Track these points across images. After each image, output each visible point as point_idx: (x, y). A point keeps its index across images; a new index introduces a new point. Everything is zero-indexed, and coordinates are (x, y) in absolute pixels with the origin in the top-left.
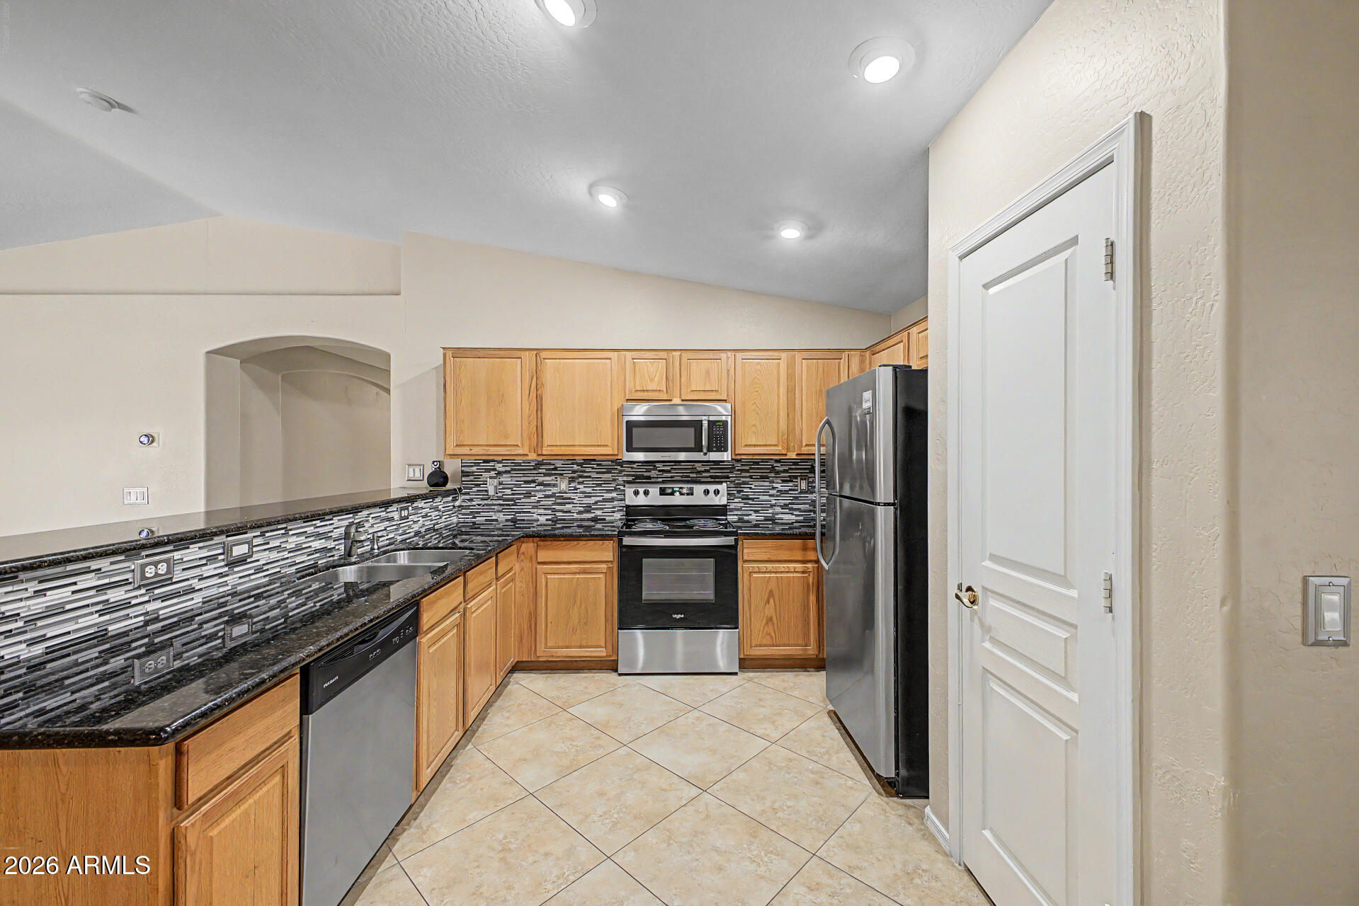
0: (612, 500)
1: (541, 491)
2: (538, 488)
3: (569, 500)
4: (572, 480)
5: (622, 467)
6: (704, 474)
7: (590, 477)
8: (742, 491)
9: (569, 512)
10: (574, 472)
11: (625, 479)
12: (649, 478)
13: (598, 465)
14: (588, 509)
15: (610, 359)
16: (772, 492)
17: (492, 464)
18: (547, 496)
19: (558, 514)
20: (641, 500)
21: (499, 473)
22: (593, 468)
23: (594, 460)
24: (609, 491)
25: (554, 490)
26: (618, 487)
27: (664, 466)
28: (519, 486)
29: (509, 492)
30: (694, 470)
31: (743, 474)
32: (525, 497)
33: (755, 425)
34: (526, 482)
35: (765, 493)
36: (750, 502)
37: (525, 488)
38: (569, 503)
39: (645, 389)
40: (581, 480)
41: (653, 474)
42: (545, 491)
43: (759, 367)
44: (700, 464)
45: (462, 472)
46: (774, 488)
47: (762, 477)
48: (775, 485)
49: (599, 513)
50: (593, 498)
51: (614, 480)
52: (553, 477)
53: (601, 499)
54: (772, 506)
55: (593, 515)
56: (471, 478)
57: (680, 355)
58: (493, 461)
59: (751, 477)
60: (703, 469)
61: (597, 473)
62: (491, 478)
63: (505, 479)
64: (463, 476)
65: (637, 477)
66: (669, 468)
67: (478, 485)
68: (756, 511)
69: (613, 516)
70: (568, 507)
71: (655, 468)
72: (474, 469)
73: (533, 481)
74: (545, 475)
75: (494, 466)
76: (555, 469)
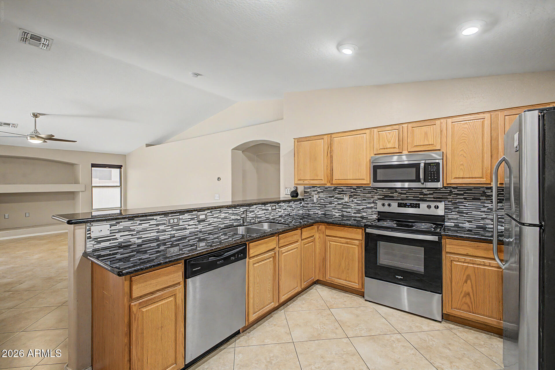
0: (371, 208)
1: (336, 201)
2: (335, 200)
3: (349, 207)
4: (351, 196)
5: (377, 190)
6: (429, 196)
7: (359, 195)
8: (458, 208)
9: (349, 212)
10: (352, 192)
11: (379, 197)
12: (393, 197)
13: (364, 189)
14: (359, 211)
15: (366, 133)
16: (483, 209)
17: (316, 188)
18: (339, 204)
19: (344, 213)
20: (386, 209)
21: (319, 192)
22: (361, 191)
23: (362, 187)
24: (369, 203)
25: (343, 201)
26: (374, 201)
27: (401, 190)
28: (326, 198)
29: (322, 201)
30: (422, 193)
31: (459, 197)
32: (330, 204)
33: (462, 165)
34: (330, 197)
35: (478, 210)
36: (465, 215)
37: (330, 200)
38: (350, 208)
39: (385, 148)
40: (355, 197)
41: (395, 195)
42: (338, 201)
43: (466, 126)
44: (426, 190)
45: (305, 191)
46: (484, 207)
47: (474, 199)
48: (486, 205)
49: (364, 214)
50: (361, 206)
51: (373, 198)
52: (342, 195)
53: (365, 207)
54: (483, 219)
55: (361, 215)
56: (308, 194)
57: (407, 126)
58: (316, 187)
59: (465, 199)
60: (428, 193)
61: (364, 193)
62: (315, 194)
63: (321, 195)
64: (305, 193)
65: (386, 196)
66: (405, 192)
67: (310, 198)
68: (469, 222)
69: (372, 216)
70: (349, 210)
71: (396, 192)
72: (309, 190)
73: (333, 197)
74: (338, 194)
75: (316, 189)
76: (343, 191)
